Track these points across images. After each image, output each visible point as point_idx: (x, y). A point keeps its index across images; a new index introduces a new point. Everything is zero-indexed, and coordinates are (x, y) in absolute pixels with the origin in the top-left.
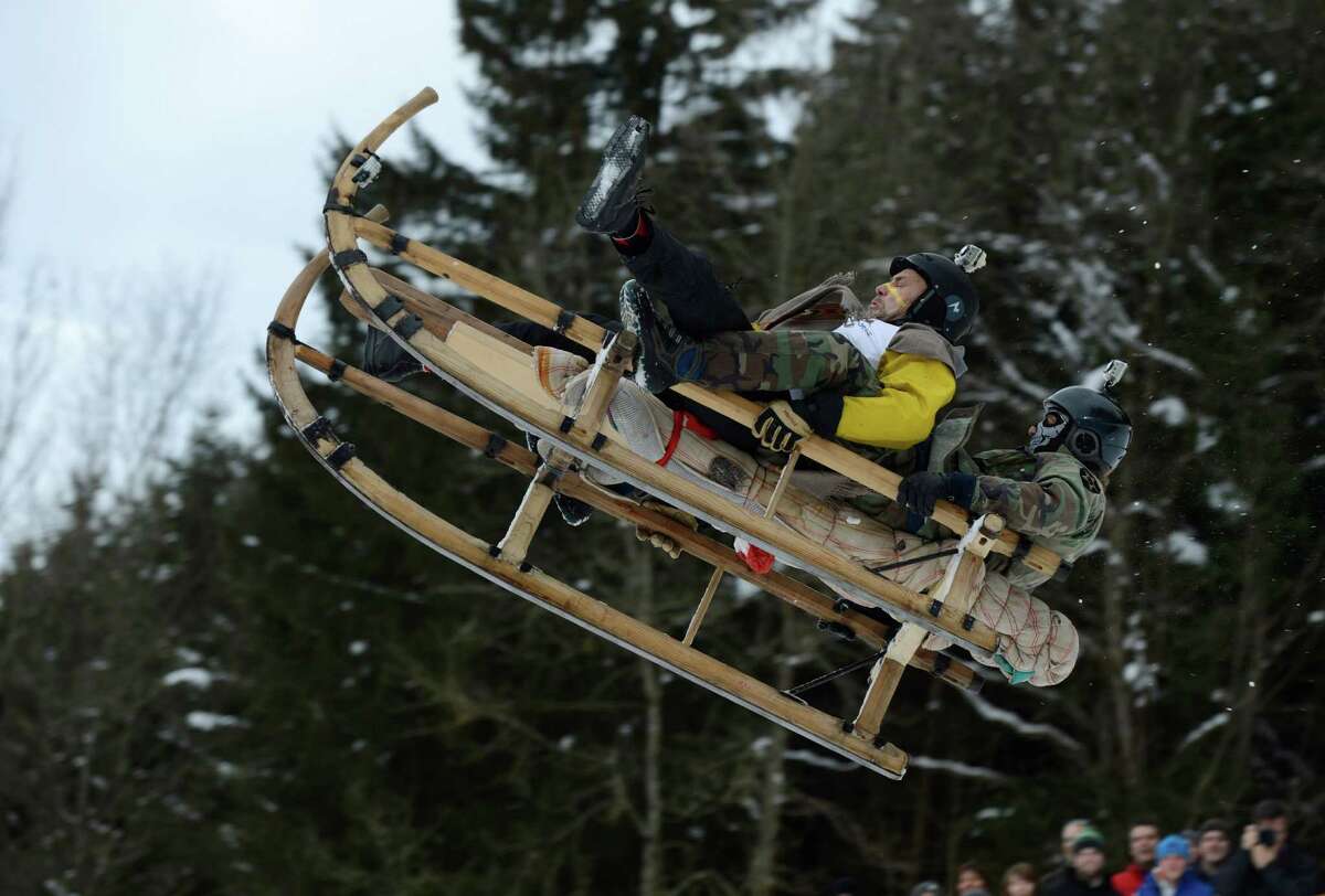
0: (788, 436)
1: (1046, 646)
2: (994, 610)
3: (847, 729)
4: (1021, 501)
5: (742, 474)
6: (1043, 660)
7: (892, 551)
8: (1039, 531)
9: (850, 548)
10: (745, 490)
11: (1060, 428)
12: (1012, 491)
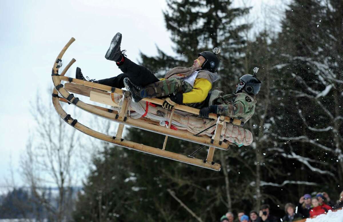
0: (171, 106)
1: (244, 138)
2: (230, 133)
3: (205, 162)
4: (228, 110)
5: (164, 114)
6: (244, 141)
7: (203, 124)
8: (234, 116)
9: (193, 125)
10: (166, 117)
11: (243, 86)
12: (226, 108)
